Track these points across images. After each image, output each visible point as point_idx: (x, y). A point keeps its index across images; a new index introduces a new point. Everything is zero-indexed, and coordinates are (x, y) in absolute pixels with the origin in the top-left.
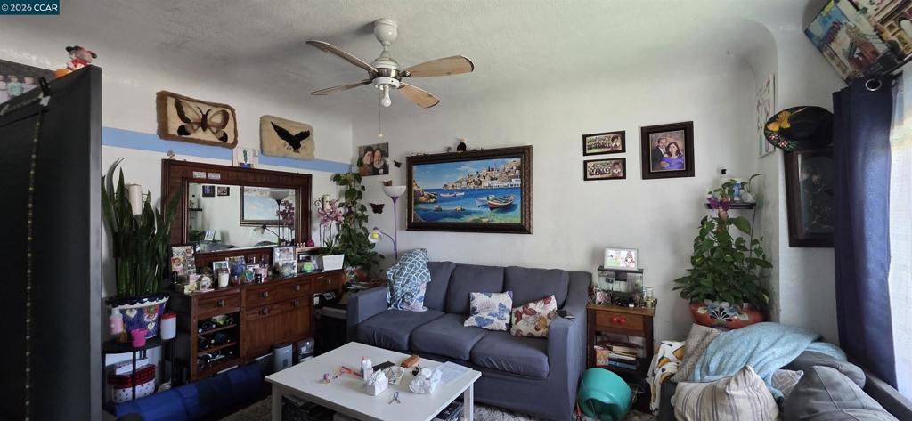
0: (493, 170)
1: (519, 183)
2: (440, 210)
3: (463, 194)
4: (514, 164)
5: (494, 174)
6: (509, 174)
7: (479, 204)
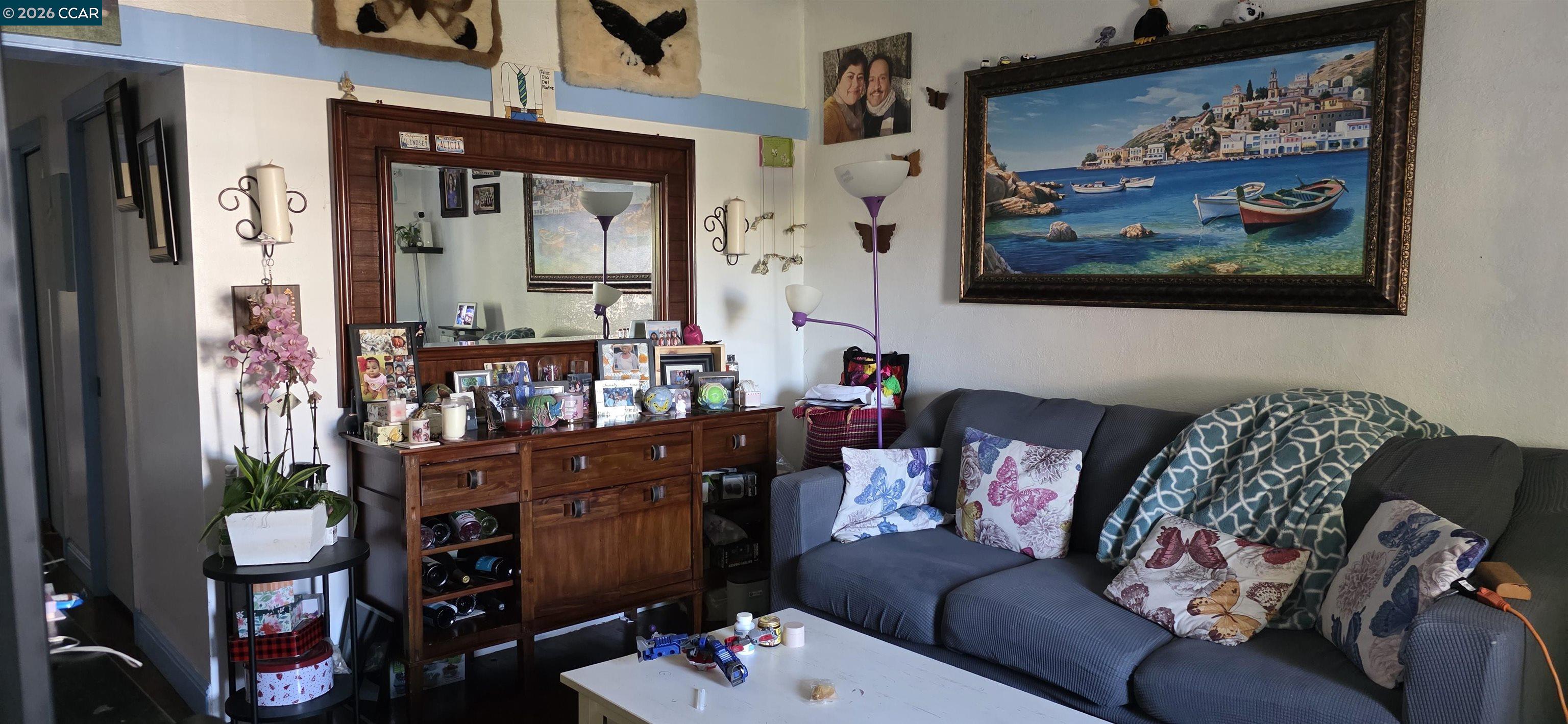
0: (1263, 94)
1: (1364, 133)
2: (1071, 236)
3: (1150, 182)
4: (1347, 66)
5: (1270, 108)
6: (1327, 105)
7: (1205, 213)
